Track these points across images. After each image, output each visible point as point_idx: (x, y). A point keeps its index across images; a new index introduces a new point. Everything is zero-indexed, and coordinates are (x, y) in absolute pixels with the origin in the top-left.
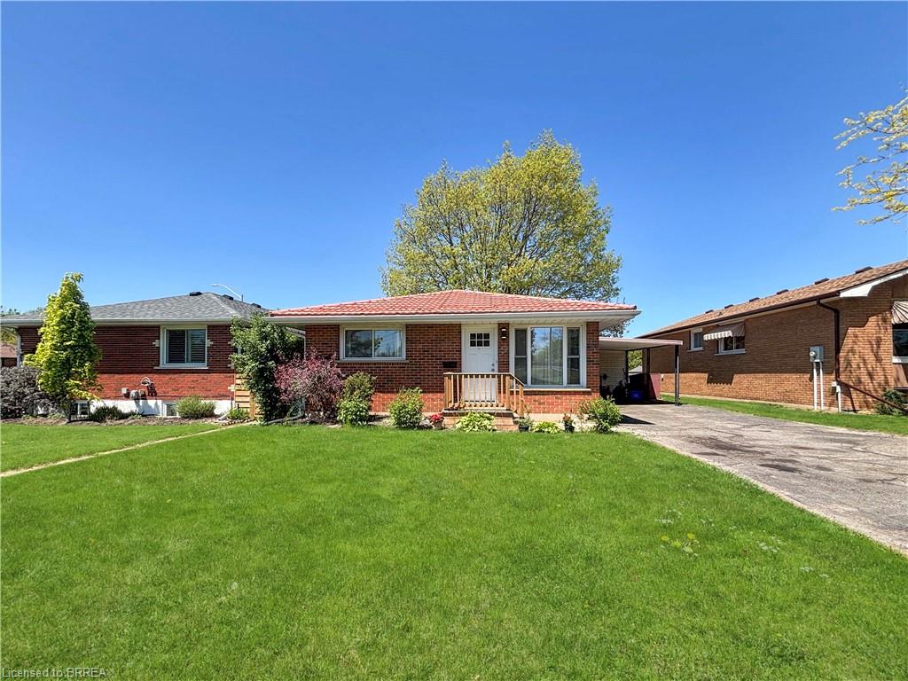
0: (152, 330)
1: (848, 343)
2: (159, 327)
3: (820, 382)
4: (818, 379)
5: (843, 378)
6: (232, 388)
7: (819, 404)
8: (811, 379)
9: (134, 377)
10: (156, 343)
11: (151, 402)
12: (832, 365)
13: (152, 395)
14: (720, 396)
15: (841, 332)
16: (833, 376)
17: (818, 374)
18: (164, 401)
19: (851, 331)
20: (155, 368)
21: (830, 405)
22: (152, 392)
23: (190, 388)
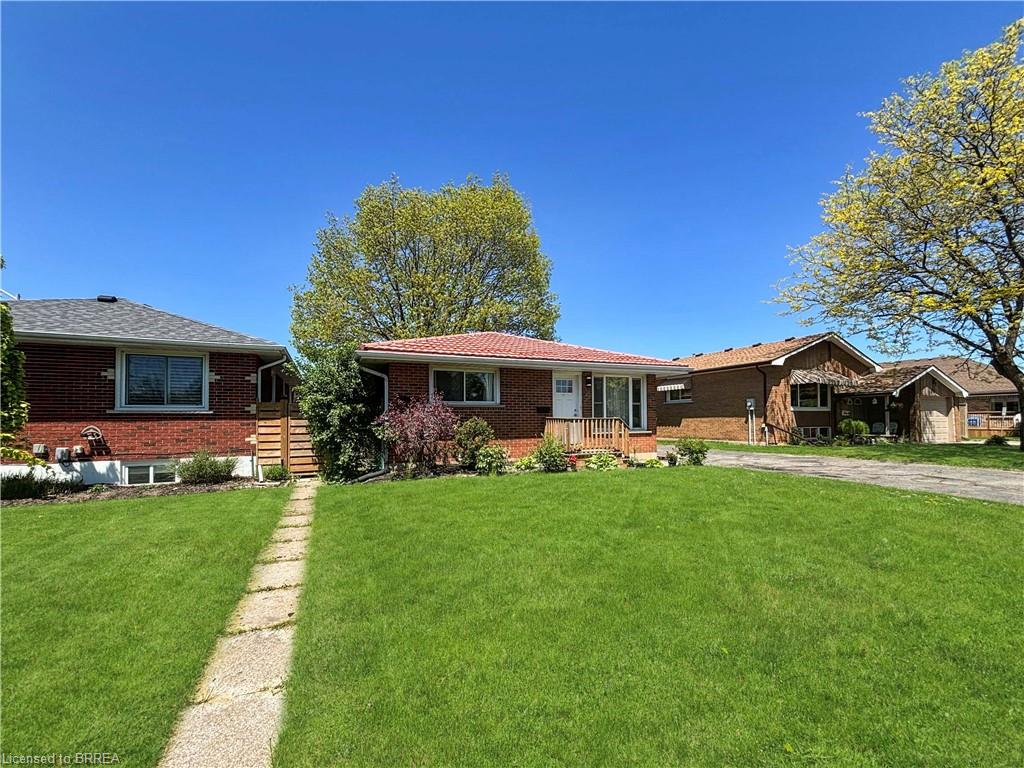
0: (98, 353)
1: (772, 397)
2: (112, 349)
3: (755, 424)
4: (752, 422)
5: (769, 421)
6: (253, 439)
7: (753, 440)
8: (747, 422)
9: (60, 427)
10: (108, 374)
11: (101, 466)
12: (761, 412)
13: (100, 454)
14: (670, 437)
15: (768, 389)
16: (762, 420)
17: (752, 418)
18: (123, 462)
19: (774, 388)
20: (108, 412)
21: (760, 440)
22: (99, 449)
23: (178, 440)
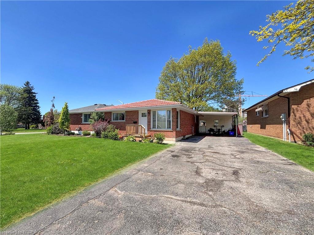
0: (81, 114)
1: (292, 112)
2: (82, 114)
4: (284, 128)
7: (285, 139)
10: (82, 117)
12: (288, 122)
14: (263, 134)
16: (288, 127)
17: (284, 125)
20: (81, 123)
